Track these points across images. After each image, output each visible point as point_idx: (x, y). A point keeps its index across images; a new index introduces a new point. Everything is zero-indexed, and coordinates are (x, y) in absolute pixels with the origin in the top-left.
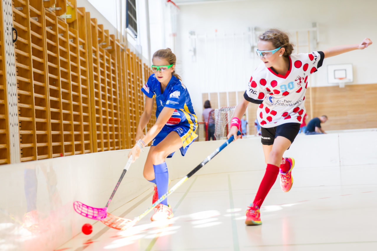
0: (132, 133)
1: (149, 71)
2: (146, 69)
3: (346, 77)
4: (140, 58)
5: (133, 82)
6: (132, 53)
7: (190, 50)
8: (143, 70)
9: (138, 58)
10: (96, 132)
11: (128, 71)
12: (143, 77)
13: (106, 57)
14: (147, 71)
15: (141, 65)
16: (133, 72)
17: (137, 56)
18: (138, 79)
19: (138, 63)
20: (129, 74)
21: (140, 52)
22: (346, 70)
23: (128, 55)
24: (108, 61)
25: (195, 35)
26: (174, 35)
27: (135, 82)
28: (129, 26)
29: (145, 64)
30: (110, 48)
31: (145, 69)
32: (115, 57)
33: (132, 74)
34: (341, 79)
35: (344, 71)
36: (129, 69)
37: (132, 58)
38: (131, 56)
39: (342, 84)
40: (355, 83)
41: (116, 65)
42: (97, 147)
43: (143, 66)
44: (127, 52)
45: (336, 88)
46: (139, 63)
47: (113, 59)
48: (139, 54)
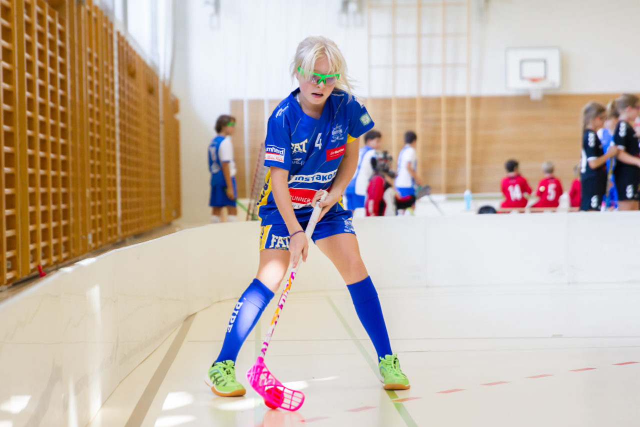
0: (92, 190)
2: (121, 44)
3: (545, 77)
4: (110, 19)
5: (97, 73)
6: (96, 8)
8: (115, 45)
9: (106, 19)
10: (27, 190)
11: (88, 50)
12: (116, 62)
13: (48, 18)
15: (112, 36)
16: (97, 52)
18: (107, 68)
19: (106, 30)
20: (90, 55)
22: (545, 62)
23: (89, 13)
24: (52, 26)
27: (100, 74)
29: (118, 33)
32: (65, 16)
33: (95, 55)
34: (534, 80)
35: (542, 65)
36: (91, 46)
37: (96, 20)
38: (94, 14)
39: (536, 91)
40: (566, 91)
41: (68, 35)
42: (29, 223)
43: (115, 38)
44: (88, 7)
45: (523, 100)
46: (109, 31)
47: (62, 22)
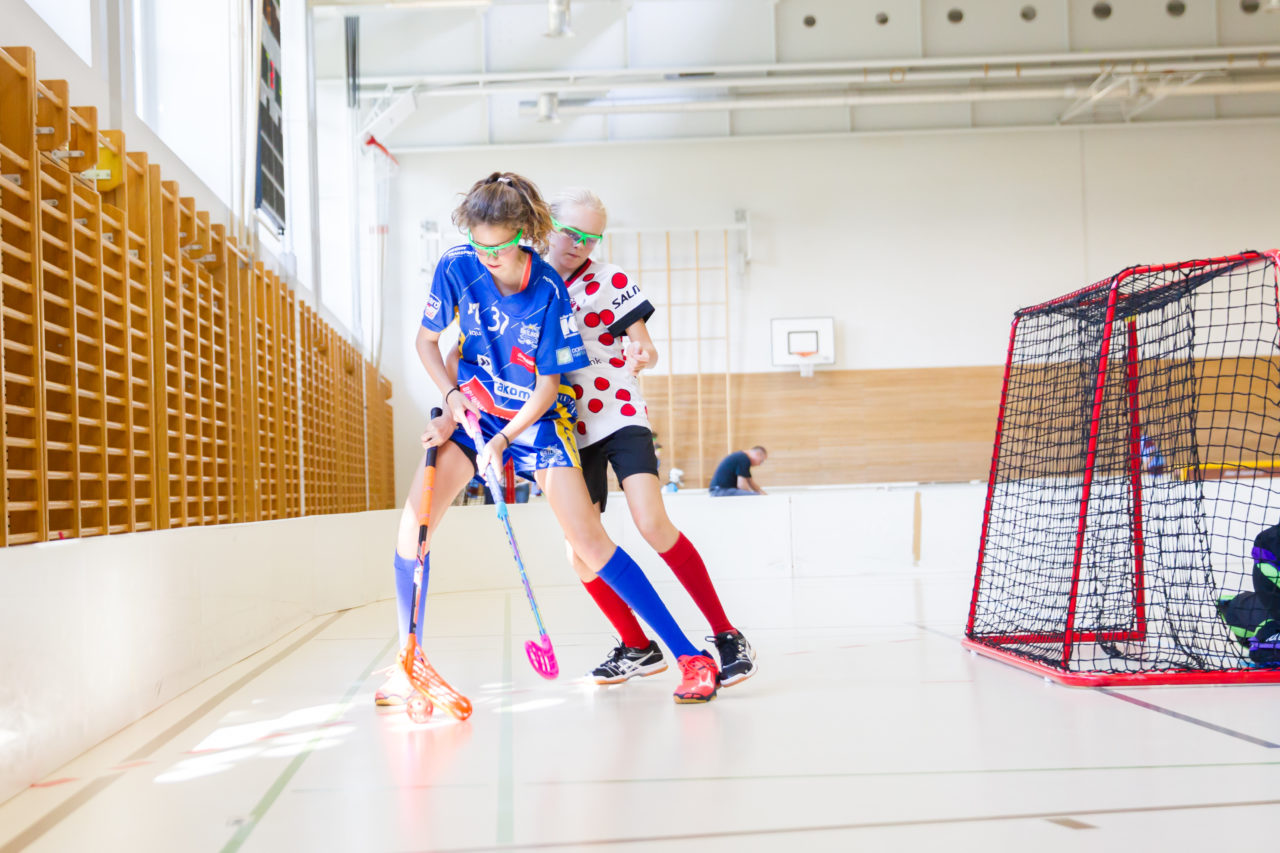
0: (263, 481)
1: (312, 321)
2: (306, 315)
3: (817, 351)
4: (289, 287)
5: (270, 347)
6: (269, 274)
7: (423, 270)
8: (297, 317)
9: (284, 287)
10: (167, 477)
11: (258, 320)
12: (298, 336)
13: (199, 281)
14: (309, 320)
15: (292, 305)
16: (270, 323)
17: (282, 280)
18: (285, 341)
19: (284, 298)
20: (260, 326)
21: (291, 272)
22: (817, 332)
23: (259, 278)
24: (204, 292)
25: (436, 231)
26: (383, 230)
27: (275, 349)
28: (264, 203)
29: (302, 303)
30: (211, 258)
31: (302, 314)
32: (225, 282)
33: (267, 326)
34: (803, 355)
35: (814, 335)
36: (261, 316)
37: (268, 286)
38: (266, 280)
39: (806, 368)
40: (837, 368)
41: (227, 302)
42: (169, 516)
43: (297, 309)
44: (257, 271)
45: (792, 378)
46: (289, 300)
47: (219, 287)
48: (287, 277)
